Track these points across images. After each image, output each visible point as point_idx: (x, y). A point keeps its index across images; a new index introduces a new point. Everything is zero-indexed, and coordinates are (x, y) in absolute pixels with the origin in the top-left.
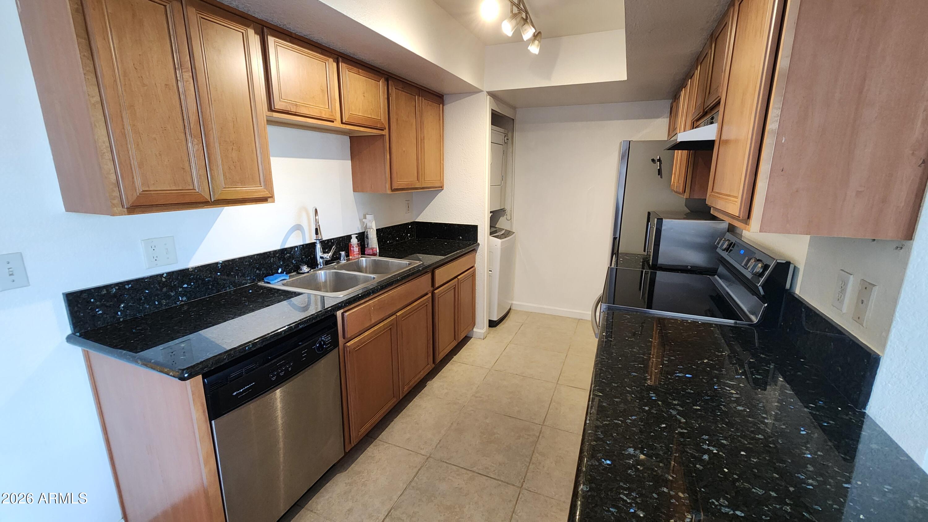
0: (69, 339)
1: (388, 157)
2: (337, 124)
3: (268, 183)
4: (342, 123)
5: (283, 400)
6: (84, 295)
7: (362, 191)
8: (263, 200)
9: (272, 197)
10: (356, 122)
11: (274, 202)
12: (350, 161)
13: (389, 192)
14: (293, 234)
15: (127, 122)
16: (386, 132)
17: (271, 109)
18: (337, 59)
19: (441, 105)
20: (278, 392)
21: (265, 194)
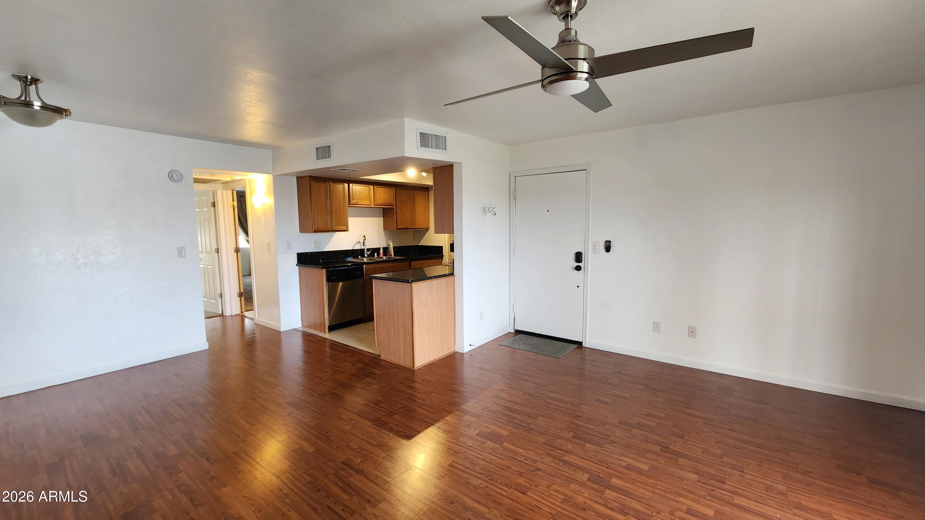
0: (297, 265)
1: (395, 216)
2: (372, 206)
3: (347, 226)
4: (374, 205)
5: (341, 285)
6: (301, 254)
7: (386, 230)
8: (346, 231)
9: (348, 230)
10: (380, 204)
11: (348, 231)
12: (383, 218)
13: (396, 230)
14: (357, 245)
15: (316, 212)
16: (394, 207)
17: (349, 204)
18: (373, 185)
19: (427, 192)
20: (341, 283)
21: (346, 229)
